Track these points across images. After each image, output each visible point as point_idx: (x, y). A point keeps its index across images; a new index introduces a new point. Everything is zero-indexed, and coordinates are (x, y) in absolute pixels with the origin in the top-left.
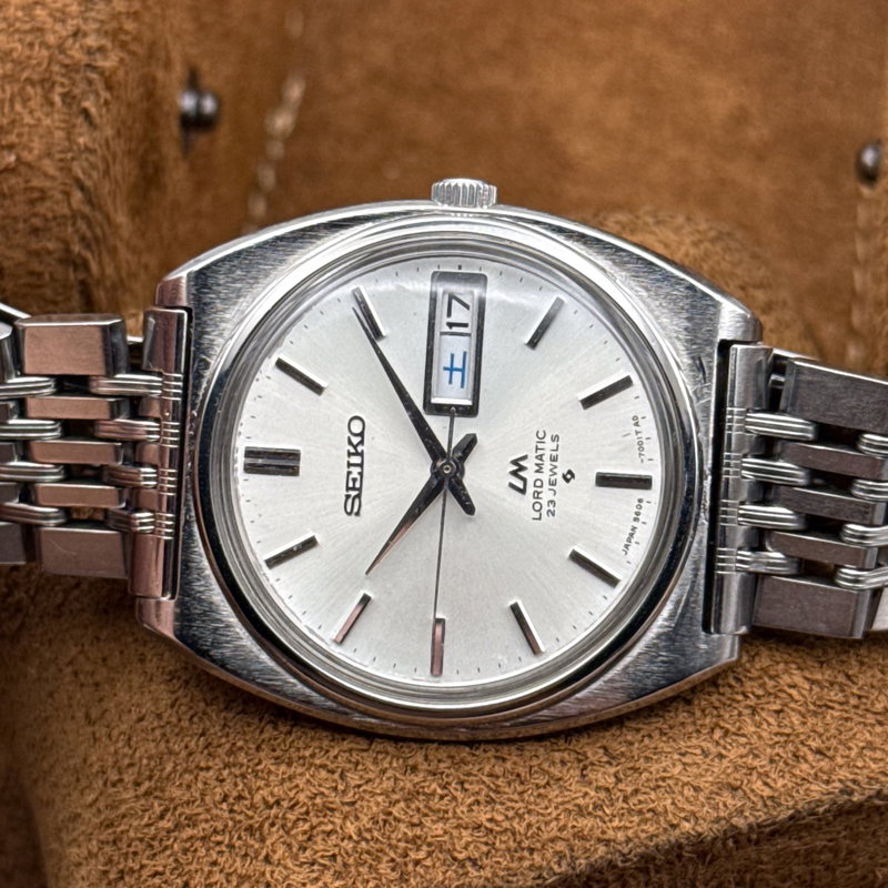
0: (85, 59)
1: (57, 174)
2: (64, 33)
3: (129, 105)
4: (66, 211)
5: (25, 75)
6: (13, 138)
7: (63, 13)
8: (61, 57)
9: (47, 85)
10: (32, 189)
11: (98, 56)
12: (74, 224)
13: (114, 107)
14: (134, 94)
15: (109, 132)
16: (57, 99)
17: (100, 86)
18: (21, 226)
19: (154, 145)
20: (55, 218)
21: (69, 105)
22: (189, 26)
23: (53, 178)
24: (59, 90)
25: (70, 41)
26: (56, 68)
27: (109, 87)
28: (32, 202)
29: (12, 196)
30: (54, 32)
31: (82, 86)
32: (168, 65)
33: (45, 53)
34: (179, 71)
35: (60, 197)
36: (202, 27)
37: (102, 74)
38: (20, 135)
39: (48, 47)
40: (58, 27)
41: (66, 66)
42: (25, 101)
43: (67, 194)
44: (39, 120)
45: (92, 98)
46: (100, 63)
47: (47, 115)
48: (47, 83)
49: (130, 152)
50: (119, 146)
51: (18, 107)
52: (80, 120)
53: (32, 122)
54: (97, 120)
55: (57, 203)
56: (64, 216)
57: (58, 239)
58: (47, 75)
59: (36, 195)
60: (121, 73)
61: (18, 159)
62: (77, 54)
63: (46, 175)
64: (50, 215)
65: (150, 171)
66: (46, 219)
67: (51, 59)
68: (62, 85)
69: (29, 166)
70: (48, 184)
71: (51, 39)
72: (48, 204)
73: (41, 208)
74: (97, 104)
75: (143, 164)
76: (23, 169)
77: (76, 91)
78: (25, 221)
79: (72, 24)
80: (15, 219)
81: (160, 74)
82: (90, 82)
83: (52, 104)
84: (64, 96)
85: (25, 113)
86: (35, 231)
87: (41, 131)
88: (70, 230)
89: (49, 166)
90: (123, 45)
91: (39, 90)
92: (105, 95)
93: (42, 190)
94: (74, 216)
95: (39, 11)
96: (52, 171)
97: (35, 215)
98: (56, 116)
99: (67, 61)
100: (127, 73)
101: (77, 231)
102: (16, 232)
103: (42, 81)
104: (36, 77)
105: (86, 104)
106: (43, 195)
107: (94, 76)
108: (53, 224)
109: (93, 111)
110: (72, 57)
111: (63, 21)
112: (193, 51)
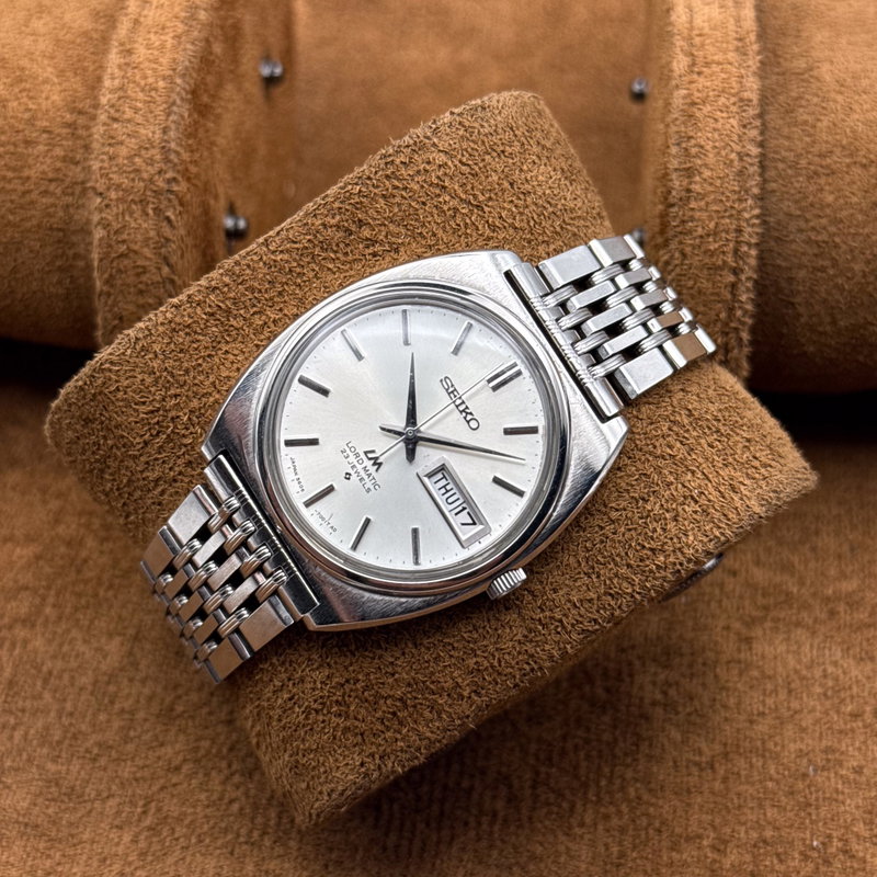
0: (166, 187)
1: (152, 256)
2: (153, 172)
3: (194, 217)
4: (159, 279)
5: (131, 197)
6: (125, 236)
7: (152, 159)
8: (152, 186)
9: (144, 203)
10: (138, 267)
11: (174, 184)
12: (164, 287)
13: (185, 216)
14: (198, 212)
15: (182, 232)
16: (151, 212)
17: (176, 202)
18: (132, 290)
19: (210, 244)
20: (153, 284)
21: (159, 216)
22: (227, 177)
23: (150, 259)
24: (151, 206)
25: (157, 177)
26: (149, 193)
27: (181, 204)
28: (138, 275)
29: (126, 272)
30: (147, 172)
31: (165, 202)
32: (216, 197)
33: (142, 184)
34: (223, 203)
35: (154, 271)
36: (235, 179)
37: (177, 196)
38: (129, 234)
39: (144, 180)
40: (149, 168)
41: (155, 191)
42: (131, 214)
43: (159, 269)
44: (140, 225)
45: (172, 210)
46: (176, 188)
47: (145, 221)
48: (143, 202)
49: (195, 246)
50: (189, 241)
51: (127, 218)
52: (165, 224)
53: (136, 226)
54: (175, 224)
55: (154, 274)
56: (158, 283)
57: (155, 297)
58: (143, 197)
59: (140, 270)
60: (189, 196)
61: (128, 248)
62: (161, 184)
63: (146, 258)
64: (149, 282)
65: (209, 259)
66: (147, 285)
67: (145, 187)
68: (153, 203)
69: (136, 252)
70: (148, 263)
71: (145, 176)
72: (148, 275)
73: (144, 278)
74: (174, 213)
75: (204, 254)
76: (131, 255)
77: (162, 206)
78: (135, 286)
79: (157, 166)
80: (128, 285)
81: (212, 202)
82: (170, 200)
83: (147, 215)
84: (154, 209)
85: (132, 221)
86: (141, 292)
87: (142, 231)
88: (162, 290)
89: (147, 252)
90: (189, 179)
91: (139, 207)
92: (179, 208)
93: (144, 267)
94: (164, 282)
95: (137, 160)
96: (149, 255)
97: (141, 283)
98: (151, 222)
99: (155, 189)
100: (192, 197)
101: (166, 291)
102: (129, 293)
103: (141, 201)
104: (137, 199)
105: (169, 214)
106: (145, 270)
107: (172, 197)
108: (151, 287)
109: (173, 217)
110: (158, 186)
111: (152, 165)
112: (231, 192)
